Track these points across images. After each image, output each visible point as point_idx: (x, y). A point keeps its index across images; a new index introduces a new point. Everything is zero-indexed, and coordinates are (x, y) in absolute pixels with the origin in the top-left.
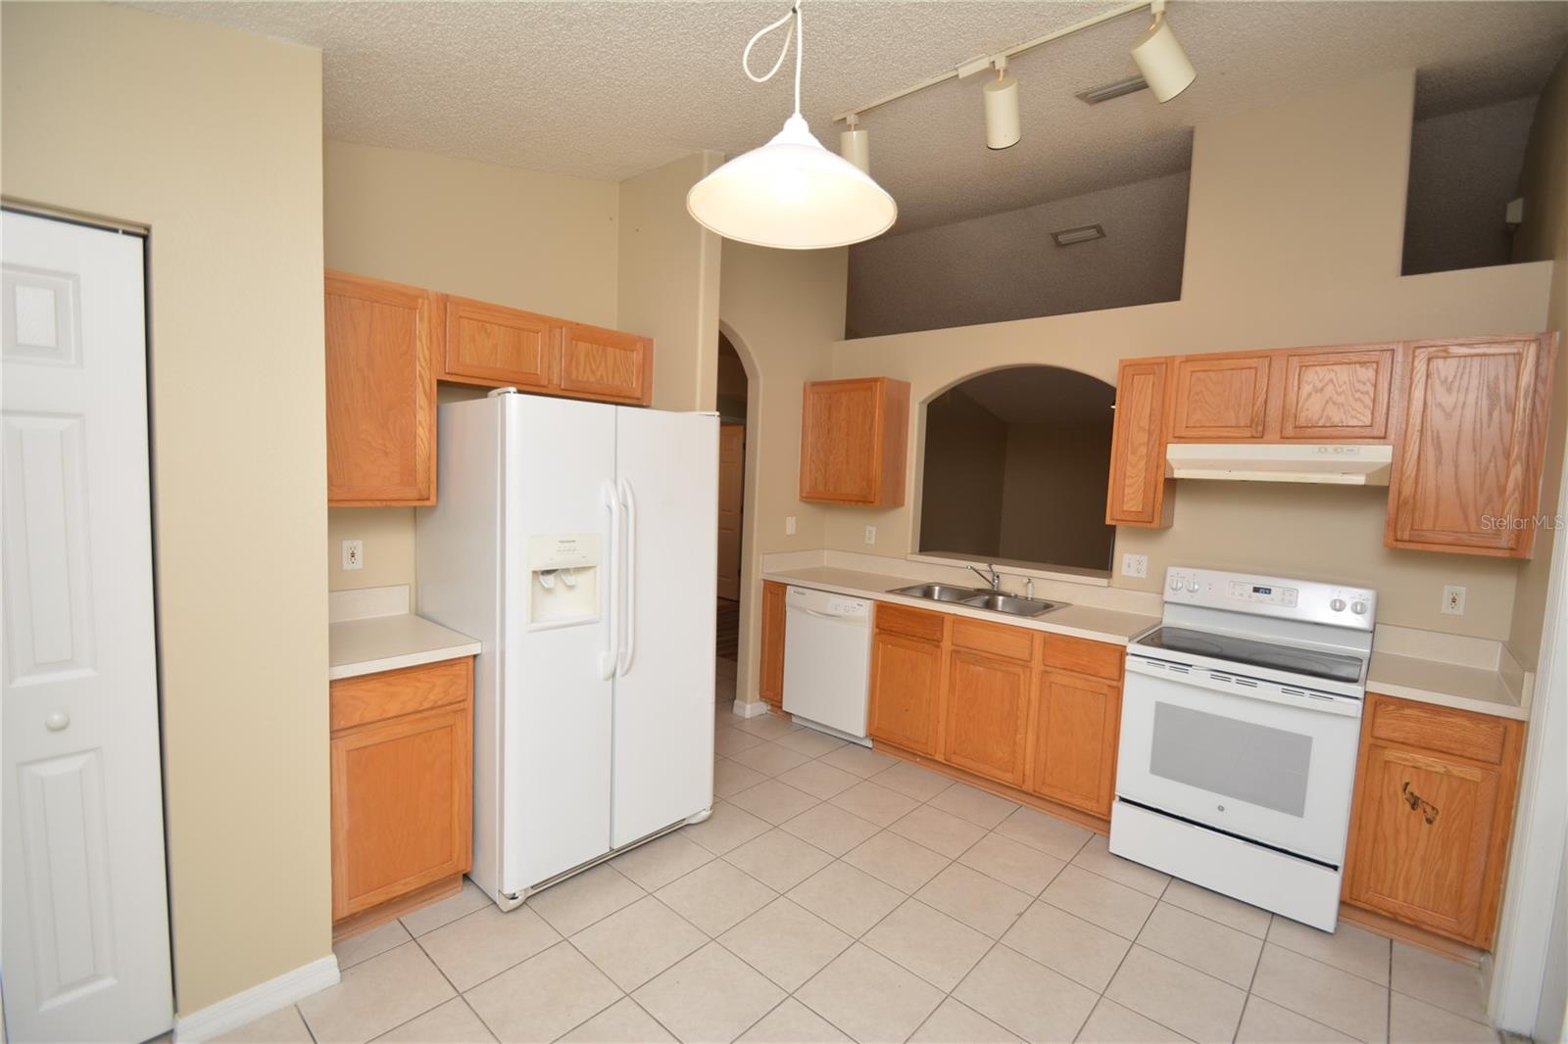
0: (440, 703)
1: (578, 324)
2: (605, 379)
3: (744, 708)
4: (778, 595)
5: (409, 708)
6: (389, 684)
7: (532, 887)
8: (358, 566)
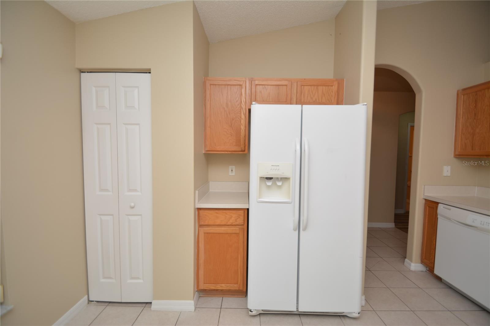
0: (234, 224)
1: (305, 79)
2: (317, 100)
3: (410, 265)
4: (433, 208)
5: (223, 223)
6: (217, 213)
7: (262, 310)
8: (233, 174)
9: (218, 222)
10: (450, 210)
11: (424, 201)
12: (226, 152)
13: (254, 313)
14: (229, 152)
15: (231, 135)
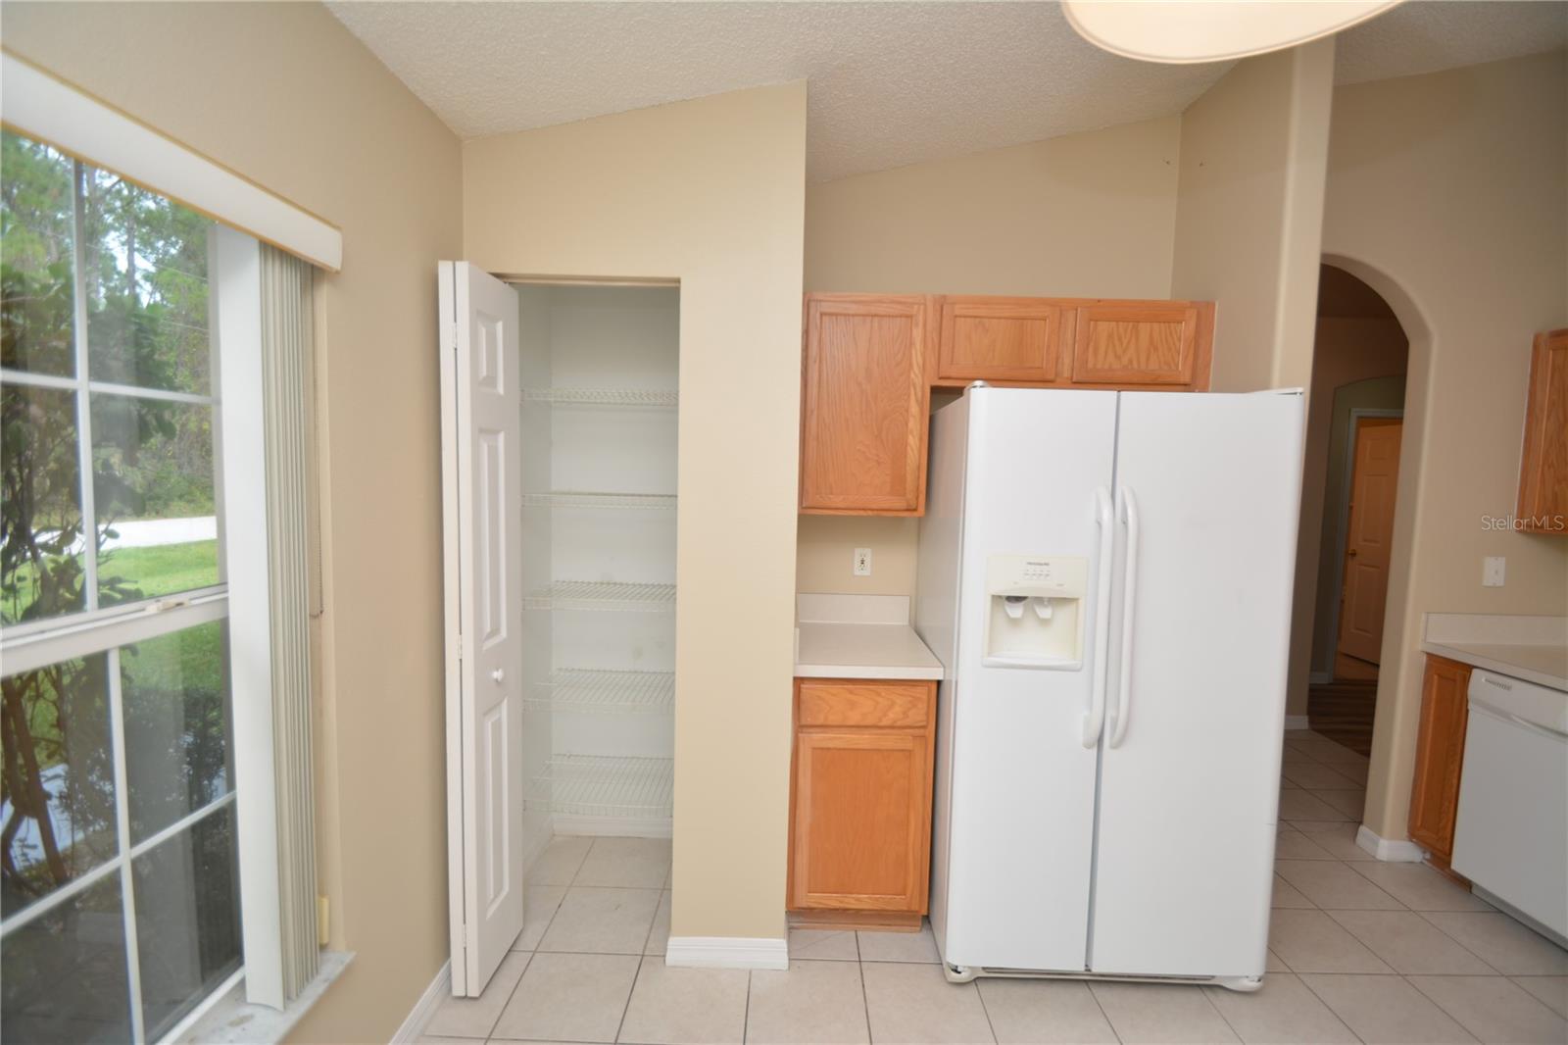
0: (899, 723)
1: (1099, 301)
2: (1135, 366)
4: (1454, 681)
5: (869, 721)
6: (851, 692)
7: (984, 968)
8: (867, 572)
9: (854, 718)
10: (1508, 688)
11: (1424, 658)
12: (862, 513)
13: (965, 976)
14: (870, 513)
15: (879, 463)
